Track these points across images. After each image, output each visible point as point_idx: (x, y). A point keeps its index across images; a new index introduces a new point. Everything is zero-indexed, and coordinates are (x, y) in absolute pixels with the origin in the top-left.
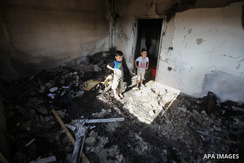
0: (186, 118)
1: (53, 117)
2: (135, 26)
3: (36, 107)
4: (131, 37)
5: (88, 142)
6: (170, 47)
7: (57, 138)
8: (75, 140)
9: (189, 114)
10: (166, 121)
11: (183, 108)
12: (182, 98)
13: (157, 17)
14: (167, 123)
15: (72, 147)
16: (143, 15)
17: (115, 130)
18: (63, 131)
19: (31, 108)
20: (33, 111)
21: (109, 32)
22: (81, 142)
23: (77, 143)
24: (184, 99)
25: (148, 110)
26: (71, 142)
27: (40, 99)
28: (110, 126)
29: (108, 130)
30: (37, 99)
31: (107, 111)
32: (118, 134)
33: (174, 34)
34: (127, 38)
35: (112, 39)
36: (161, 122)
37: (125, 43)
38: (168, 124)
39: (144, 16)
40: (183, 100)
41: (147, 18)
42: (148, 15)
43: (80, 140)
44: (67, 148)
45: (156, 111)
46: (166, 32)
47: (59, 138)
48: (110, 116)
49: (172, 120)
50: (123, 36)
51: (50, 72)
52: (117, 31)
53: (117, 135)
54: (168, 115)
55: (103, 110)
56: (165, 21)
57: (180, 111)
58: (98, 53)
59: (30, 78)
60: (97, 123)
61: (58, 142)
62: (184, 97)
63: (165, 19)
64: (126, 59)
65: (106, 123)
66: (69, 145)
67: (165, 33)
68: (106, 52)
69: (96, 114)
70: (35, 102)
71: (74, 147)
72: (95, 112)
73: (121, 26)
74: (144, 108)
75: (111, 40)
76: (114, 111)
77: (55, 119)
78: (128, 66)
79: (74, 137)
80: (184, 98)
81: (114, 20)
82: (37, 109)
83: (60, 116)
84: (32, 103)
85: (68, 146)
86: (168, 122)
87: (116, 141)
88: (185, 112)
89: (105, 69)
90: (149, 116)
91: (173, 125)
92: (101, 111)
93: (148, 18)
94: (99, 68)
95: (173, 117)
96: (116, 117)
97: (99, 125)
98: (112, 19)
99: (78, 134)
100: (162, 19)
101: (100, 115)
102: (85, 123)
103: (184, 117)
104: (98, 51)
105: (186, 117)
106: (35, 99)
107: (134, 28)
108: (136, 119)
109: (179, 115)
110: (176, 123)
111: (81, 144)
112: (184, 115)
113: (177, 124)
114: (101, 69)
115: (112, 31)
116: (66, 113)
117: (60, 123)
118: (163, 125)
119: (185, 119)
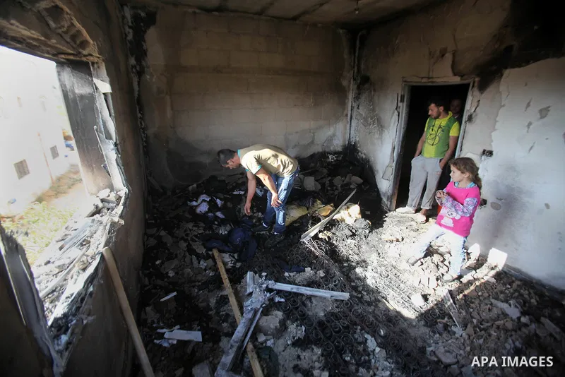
0: (513, 333)
1: (213, 264)
2: (402, 101)
3: (189, 239)
4: (392, 125)
5: (265, 324)
6: (484, 151)
7: (213, 301)
8: (242, 314)
9: (526, 325)
10: (454, 329)
11: (510, 305)
12: (513, 282)
13: (457, 80)
14: (454, 333)
15: (234, 326)
16: (422, 78)
17: (325, 315)
18: (225, 293)
19: (182, 238)
20: (183, 245)
21: (345, 113)
22: (252, 320)
23: (243, 321)
24: (518, 286)
25: (410, 291)
26: (234, 318)
27: (198, 227)
28: (316, 305)
29: (310, 313)
30: (193, 226)
31: (316, 273)
32: (329, 325)
33: (497, 119)
34: (381, 127)
35: (350, 127)
36: (440, 326)
37: (377, 136)
38: (457, 335)
39: (424, 80)
40: (515, 285)
41: (430, 84)
42: (432, 78)
43: (250, 315)
44: (225, 325)
45: (430, 299)
46: (476, 115)
47: (216, 303)
48: (320, 286)
49: (470, 329)
50: (374, 122)
51: (224, 181)
52: (362, 111)
53: (327, 327)
54: (460, 313)
55: (308, 269)
56: (476, 89)
57: (500, 313)
58: (318, 152)
59: (190, 188)
60: (290, 293)
61: (211, 310)
62: (521, 280)
63: (476, 84)
64: (377, 171)
65: (310, 298)
66: (230, 320)
67: (473, 116)
68: (335, 153)
69: (292, 274)
70: (190, 230)
71: (237, 327)
72: (290, 271)
73: (371, 100)
74: (402, 285)
75: (348, 128)
76: (329, 276)
77: (215, 268)
78: (379, 187)
79: (241, 307)
80: (518, 283)
81: (359, 88)
82: (191, 242)
83: (225, 264)
84: (185, 231)
85: (227, 322)
86: (458, 330)
87: (321, 338)
88: (514, 317)
89: (329, 188)
90: (411, 304)
91: (472, 342)
92: (304, 271)
93: (434, 84)
94: (317, 183)
95: (475, 321)
96: (332, 290)
97: (293, 297)
98: (353, 86)
99: (249, 302)
100: (469, 84)
101: (299, 278)
102: (267, 287)
103: (506, 331)
104: (317, 149)
105: (516, 331)
106: (190, 226)
107: (400, 104)
108: (376, 305)
109: (495, 320)
110: (479, 337)
111: (251, 324)
112: (509, 325)
113: (481, 341)
114: (319, 187)
115: (352, 110)
116: (238, 261)
117: (222, 276)
118: (444, 335)
119: (511, 336)
